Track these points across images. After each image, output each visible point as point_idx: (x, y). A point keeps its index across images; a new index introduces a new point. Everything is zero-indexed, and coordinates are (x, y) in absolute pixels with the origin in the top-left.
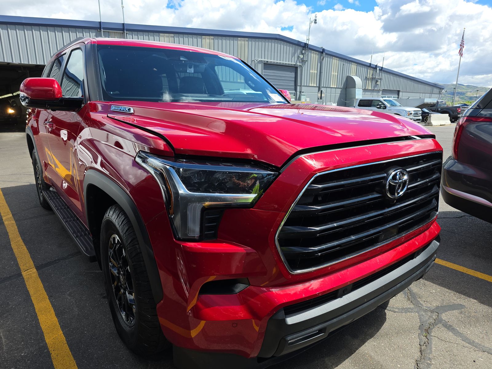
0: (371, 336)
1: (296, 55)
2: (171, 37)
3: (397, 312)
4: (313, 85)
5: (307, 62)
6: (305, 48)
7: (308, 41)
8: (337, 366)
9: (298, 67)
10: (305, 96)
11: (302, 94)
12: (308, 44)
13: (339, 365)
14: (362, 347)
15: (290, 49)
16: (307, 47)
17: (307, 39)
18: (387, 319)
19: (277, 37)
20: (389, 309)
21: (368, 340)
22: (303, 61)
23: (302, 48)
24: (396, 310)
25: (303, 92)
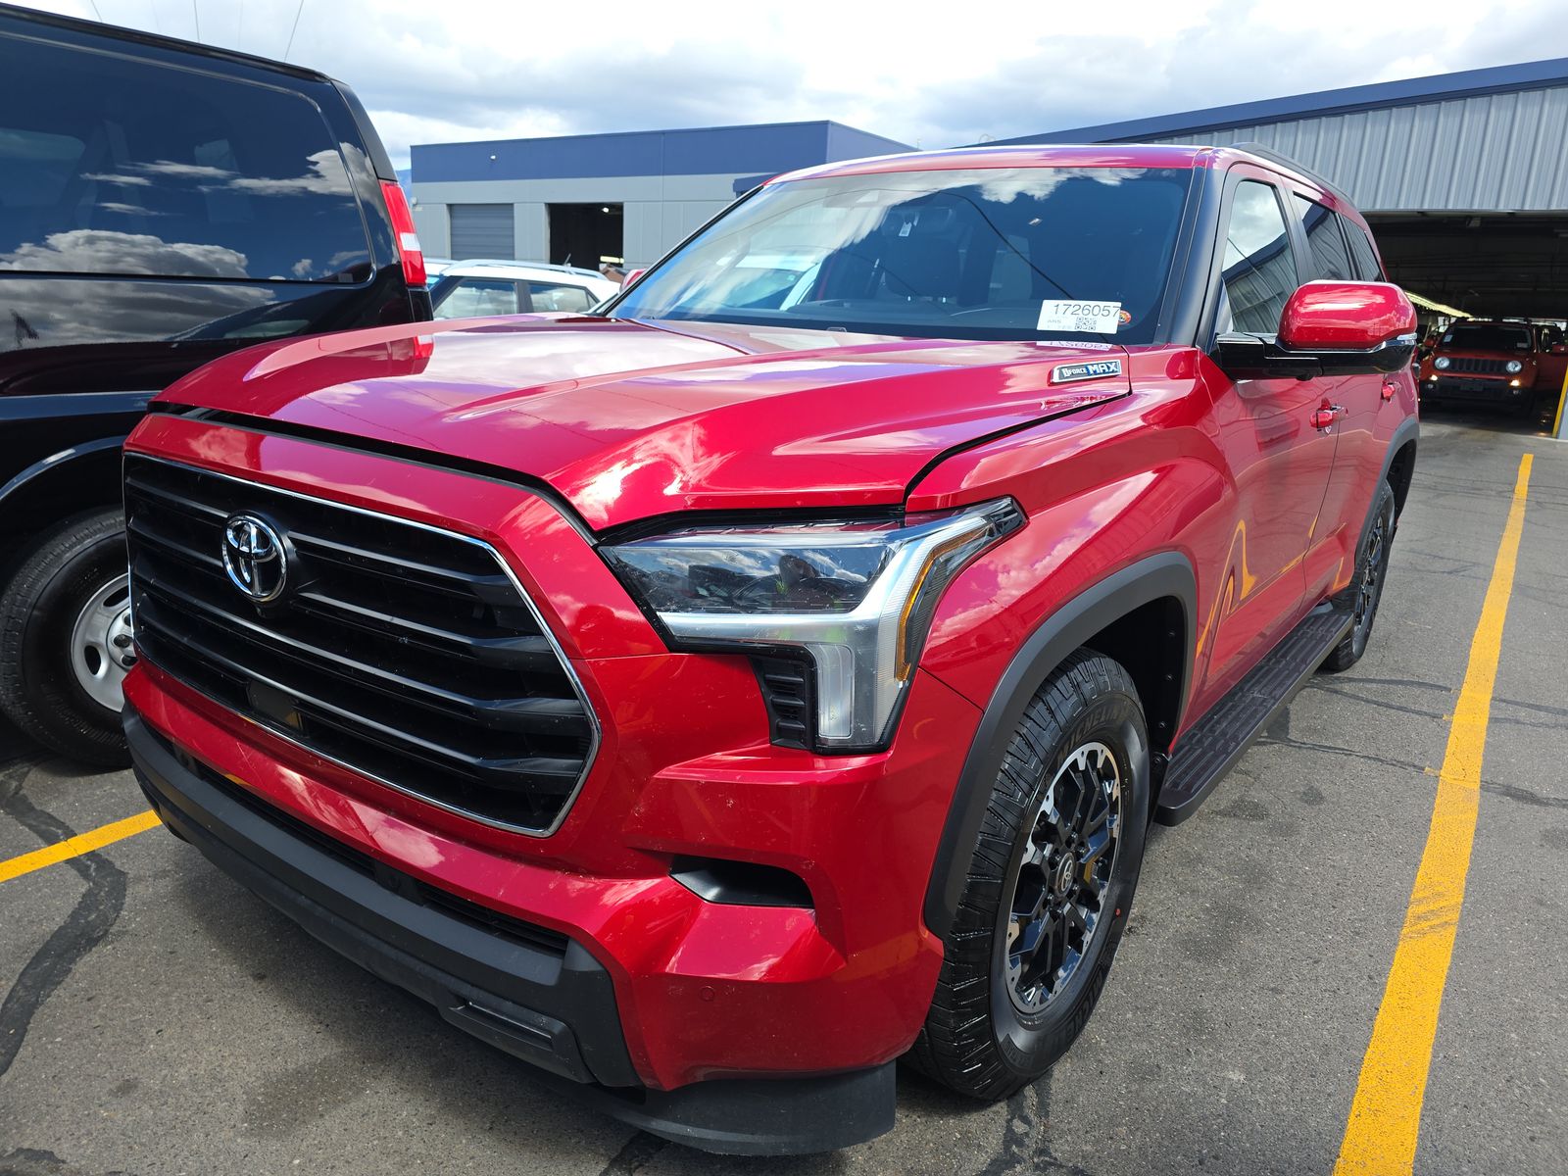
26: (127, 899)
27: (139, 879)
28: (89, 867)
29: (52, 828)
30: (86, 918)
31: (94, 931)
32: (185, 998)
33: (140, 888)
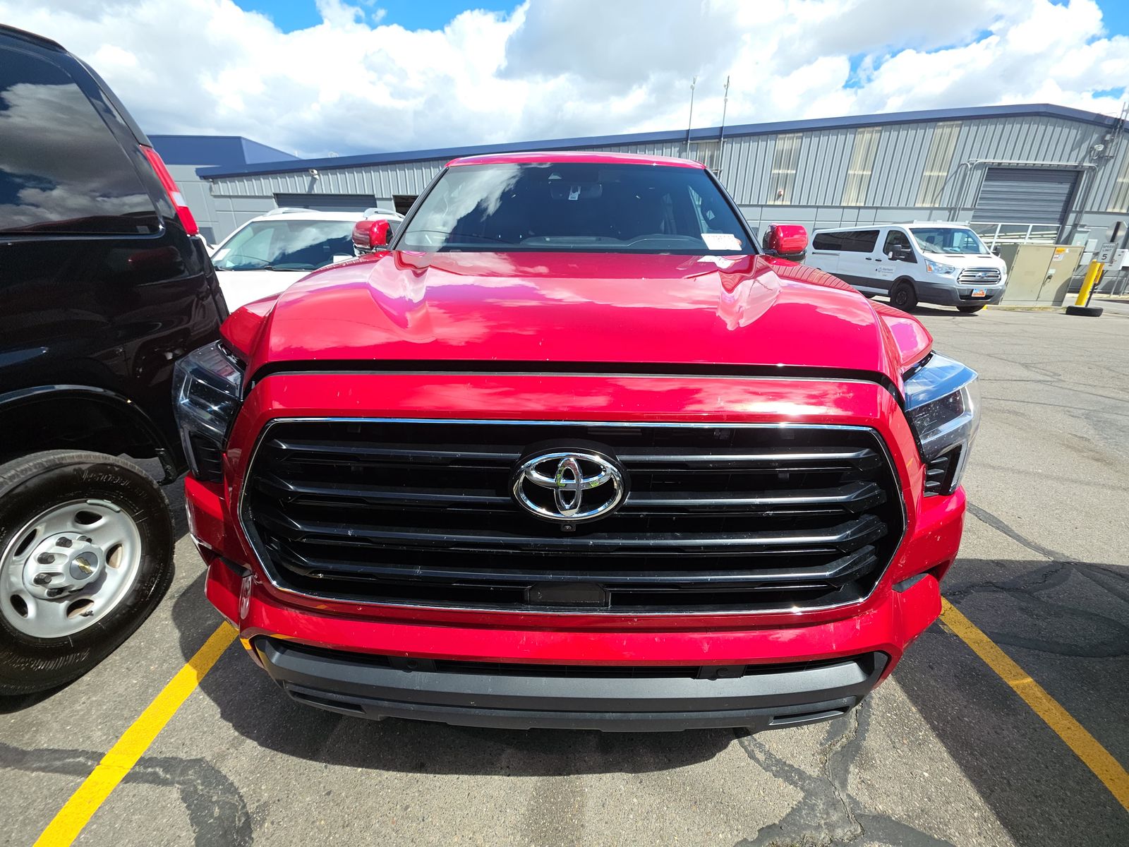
0: (636, 768)
1: (1085, 146)
2: (797, 138)
3: (757, 761)
4: (1117, 210)
5: (1112, 161)
6: (1115, 130)
7: (1125, 113)
8: (509, 776)
9: (1084, 172)
10: (1088, 234)
11: (1079, 229)
12: (1123, 120)
13: (514, 775)
14: (590, 776)
15: (1071, 134)
16: (1121, 127)
17: (1123, 111)
18: (715, 759)
19: (1040, 111)
20: (746, 743)
21: (621, 770)
22: (1102, 159)
23: (1104, 130)
24: (761, 756)
25: (1083, 226)
26: (231, 778)
27: (222, 756)
28: (155, 773)
29: (68, 760)
30: (212, 816)
31: (234, 821)
32: (385, 818)
33: (230, 763)
